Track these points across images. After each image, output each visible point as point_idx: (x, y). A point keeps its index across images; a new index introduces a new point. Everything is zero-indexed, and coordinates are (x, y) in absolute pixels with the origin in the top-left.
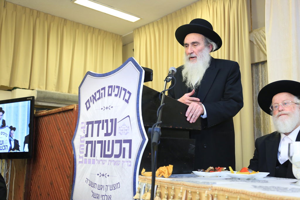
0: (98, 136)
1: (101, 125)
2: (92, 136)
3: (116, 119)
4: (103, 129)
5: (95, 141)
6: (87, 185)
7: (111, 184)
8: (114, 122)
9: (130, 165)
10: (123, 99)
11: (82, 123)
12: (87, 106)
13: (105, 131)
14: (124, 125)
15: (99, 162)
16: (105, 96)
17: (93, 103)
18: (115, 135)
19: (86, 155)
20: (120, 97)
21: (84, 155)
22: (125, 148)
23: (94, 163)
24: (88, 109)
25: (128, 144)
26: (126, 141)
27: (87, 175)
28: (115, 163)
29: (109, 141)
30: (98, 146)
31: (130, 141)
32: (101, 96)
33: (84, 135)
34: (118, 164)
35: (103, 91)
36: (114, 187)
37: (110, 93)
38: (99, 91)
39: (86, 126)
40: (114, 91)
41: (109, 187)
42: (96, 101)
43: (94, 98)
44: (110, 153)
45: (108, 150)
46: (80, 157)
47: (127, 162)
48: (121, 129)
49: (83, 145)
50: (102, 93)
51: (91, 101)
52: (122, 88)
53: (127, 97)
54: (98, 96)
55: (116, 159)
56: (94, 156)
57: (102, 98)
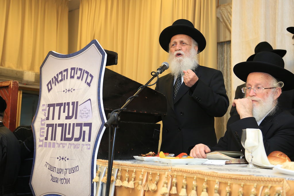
0: (59, 119)
1: (62, 107)
2: (53, 119)
3: (77, 102)
4: (64, 112)
5: (56, 124)
6: (46, 169)
7: (70, 167)
8: (75, 105)
9: (89, 149)
10: (85, 82)
11: (44, 105)
12: (48, 88)
13: (66, 114)
14: (85, 108)
15: (59, 146)
16: (67, 78)
17: (55, 85)
18: (76, 118)
19: (46, 139)
20: (82, 80)
21: (44, 138)
22: (85, 131)
23: (54, 146)
24: (49, 90)
25: (88, 128)
26: (86, 125)
27: (47, 159)
28: (75, 147)
29: (70, 124)
30: (59, 129)
31: (90, 125)
32: (63, 78)
33: (44, 117)
34: (78, 148)
35: (65, 73)
36: (73, 170)
37: (72, 75)
38: (61, 73)
39: (48, 108)
40: (76, 74)
41: (68, 171)
42: (58, 83)
43: (56, 79)
44: (70, 136)
45: (69, 134)
46: (40, 141)
47: (87, 145)
48: (82, 112)
49: (44, 129)
50: (64, 75)
51: (53, 83)
52: (84, 70)
53: (89, 81)
54: (60, 78)
55: (76, 142)
56: (55, 140)
57: (64, 79)
